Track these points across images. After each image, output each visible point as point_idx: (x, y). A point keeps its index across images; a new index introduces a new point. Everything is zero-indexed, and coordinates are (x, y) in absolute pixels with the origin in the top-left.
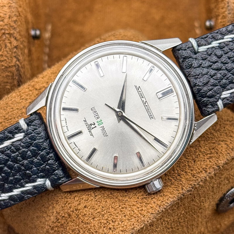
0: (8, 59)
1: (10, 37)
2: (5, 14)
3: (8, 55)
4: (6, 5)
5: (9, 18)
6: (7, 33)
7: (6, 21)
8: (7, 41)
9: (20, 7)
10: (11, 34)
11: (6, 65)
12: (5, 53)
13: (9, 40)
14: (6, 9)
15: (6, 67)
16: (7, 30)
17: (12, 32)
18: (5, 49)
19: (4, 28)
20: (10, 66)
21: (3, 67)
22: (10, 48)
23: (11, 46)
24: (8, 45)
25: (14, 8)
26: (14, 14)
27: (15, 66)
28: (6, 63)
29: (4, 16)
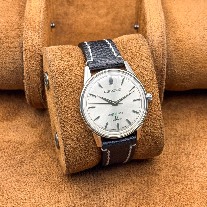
0: (36, 66)
1: (38, 55)
2: (36, 44)
3: (36, 64)
4: (37, 40)
5: (38, 46)
6: (36, 53)
7: (36, 47)
8: (36, 57)
9: (43, 41)
10: (39, 53)
11: (35, 69)
12: (35, 62)
13: (37, 56)
14: (36, 41)
15: (35, 70)
16: (37, 51)
17: (39, 52)
18: (35, 61)
19: (35, 50)
20: (37, 69)
21: (34, 70)
22: (38, 60)
23: (38, 59)
24: (37, 58)
25: (40, 41)
26: (40, 44)
27: (39, 69)
28: (35, 68)
29: (36, 45)
